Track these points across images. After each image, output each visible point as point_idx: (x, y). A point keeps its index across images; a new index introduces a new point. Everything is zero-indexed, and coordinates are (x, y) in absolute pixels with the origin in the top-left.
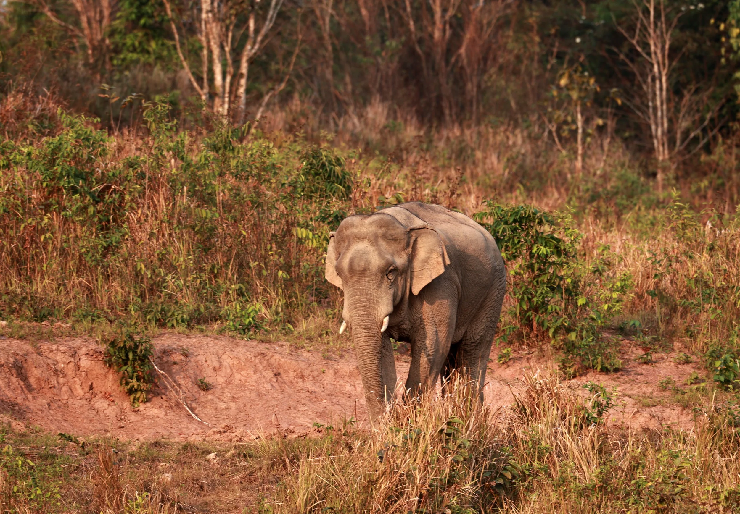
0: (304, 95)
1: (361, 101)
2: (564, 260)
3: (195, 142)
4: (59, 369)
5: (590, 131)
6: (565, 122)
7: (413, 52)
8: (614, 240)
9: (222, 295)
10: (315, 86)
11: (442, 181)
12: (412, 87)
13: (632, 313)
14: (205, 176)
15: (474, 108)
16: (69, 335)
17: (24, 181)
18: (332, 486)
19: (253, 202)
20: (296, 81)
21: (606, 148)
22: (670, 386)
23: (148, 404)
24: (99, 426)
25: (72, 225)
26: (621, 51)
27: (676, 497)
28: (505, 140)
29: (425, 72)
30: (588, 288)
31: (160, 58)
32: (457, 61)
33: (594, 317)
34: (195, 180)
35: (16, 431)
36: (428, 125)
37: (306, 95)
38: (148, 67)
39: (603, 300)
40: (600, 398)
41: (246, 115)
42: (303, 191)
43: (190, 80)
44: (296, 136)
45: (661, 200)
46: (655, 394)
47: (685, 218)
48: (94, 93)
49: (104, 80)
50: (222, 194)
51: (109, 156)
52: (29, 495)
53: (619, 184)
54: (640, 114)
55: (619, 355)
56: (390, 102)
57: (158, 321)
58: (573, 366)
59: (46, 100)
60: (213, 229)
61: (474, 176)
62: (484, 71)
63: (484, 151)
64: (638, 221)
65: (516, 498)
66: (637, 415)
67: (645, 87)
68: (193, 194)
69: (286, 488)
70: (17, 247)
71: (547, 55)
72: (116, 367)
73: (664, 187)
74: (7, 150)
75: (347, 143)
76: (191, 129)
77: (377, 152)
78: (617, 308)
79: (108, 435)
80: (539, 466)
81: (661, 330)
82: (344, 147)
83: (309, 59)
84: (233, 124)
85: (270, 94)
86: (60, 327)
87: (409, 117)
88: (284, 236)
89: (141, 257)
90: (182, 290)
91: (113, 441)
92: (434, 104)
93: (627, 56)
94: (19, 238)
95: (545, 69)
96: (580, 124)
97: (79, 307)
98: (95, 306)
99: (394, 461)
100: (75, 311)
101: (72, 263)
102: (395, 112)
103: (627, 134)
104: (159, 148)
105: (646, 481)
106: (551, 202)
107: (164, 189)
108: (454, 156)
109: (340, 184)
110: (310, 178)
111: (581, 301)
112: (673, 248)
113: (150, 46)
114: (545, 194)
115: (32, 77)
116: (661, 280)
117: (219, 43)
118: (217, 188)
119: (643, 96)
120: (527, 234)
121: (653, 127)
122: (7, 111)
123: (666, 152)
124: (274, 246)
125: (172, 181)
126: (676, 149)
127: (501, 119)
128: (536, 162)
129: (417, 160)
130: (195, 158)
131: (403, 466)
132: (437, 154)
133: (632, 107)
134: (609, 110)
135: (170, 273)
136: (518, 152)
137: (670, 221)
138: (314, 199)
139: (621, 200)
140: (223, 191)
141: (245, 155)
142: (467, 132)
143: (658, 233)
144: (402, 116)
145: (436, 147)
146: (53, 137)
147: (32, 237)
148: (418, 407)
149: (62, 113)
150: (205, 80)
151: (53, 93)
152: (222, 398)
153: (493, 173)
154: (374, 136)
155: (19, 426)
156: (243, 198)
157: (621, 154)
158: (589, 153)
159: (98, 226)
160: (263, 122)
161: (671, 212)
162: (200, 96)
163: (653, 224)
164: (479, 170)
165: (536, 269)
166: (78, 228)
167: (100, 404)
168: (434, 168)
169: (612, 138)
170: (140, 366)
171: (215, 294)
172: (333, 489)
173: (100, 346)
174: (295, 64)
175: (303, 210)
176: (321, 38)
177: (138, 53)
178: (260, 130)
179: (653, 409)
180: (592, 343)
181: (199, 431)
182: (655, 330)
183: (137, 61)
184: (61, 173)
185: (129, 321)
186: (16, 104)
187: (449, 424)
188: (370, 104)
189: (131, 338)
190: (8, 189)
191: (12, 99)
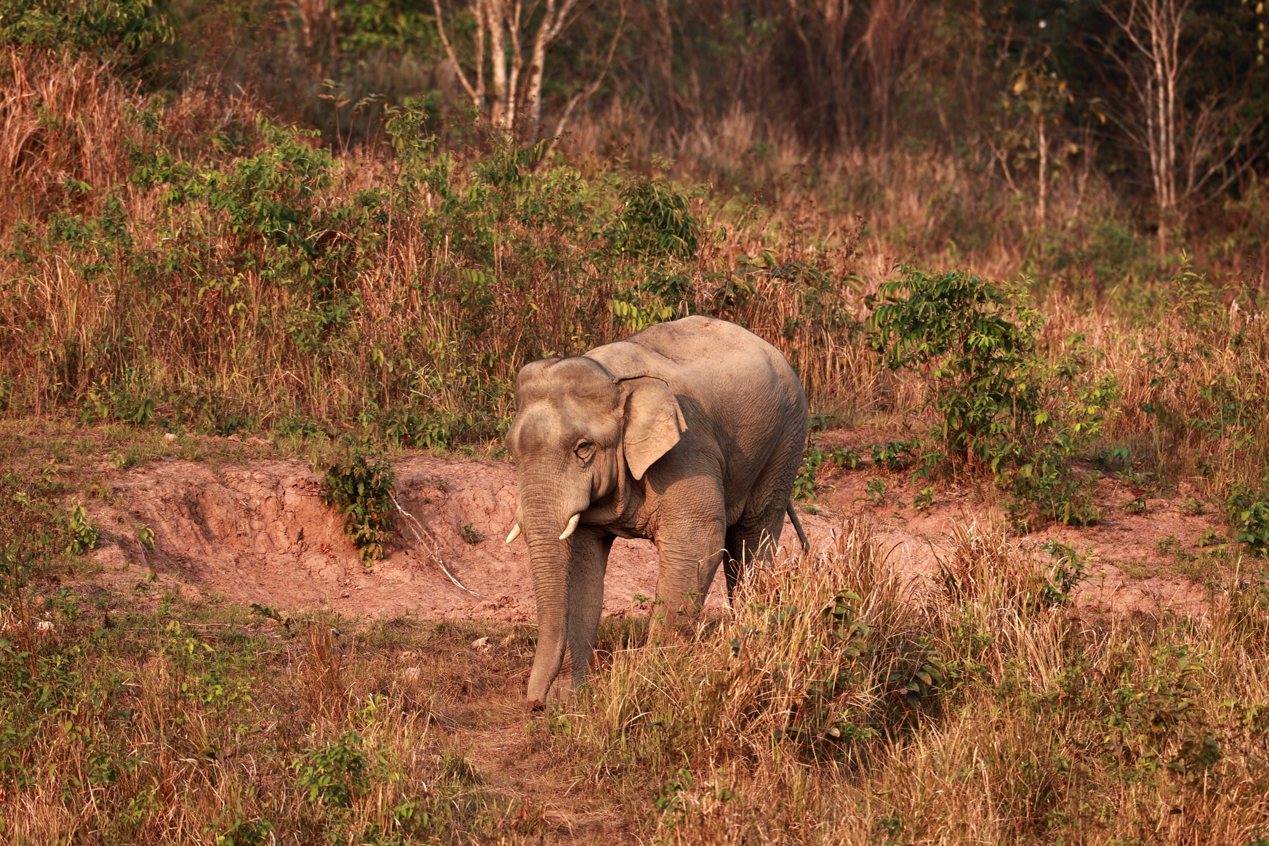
0: (628, 100)
1: (714, 111)
2: (1017, 356)
3: (462, 168)
4: (253, 507)
5: (1058, 162)
6: (1021, 148)
7: (793, 39)
8: (1091, 326)
9: (500, 401)
10: (645, 88)
11: (835, 234)
12: (791, 91)
13: (1117, 438)
14: (477, 220)
15: (884, 124)
16: (269, 457)
17: (205, 223)
18: (660, 692)
19: (548, 261)
20: (616, 78)
21: (1082, 188)
22: (1172, 548)
23: (387, 563)
24: (312, 595)
25: (275, 291)
26: (1106, 42)
27: (1180, 716)
28: (930, 173)
29: (811, 68)
30: (1051, 399)
31: (411, 41)
32: (859, 53)
33: (1060, 442)
34: (461, 225)
35: (187, 600)
36: (814, 149)
37: (631, 100)
38: (394, 54)
39: (1074, 417)
40: (1068, 565)
41: (540, 130)
42: (624, 245)
43: (457, 75)
44: (614, 162)
45: (1163, 268)
46: (1149, 560)
47: (1200, 295)
48: (311, 91)
49: (327, 73)
50: (502, 248)
51: (332, 188)
52: (205, 697)
53: (1101, 242)
54: (1134, 137)
55: (1097, 501)
56: (758, 114)
57: (403, 437)
58: (1026, 515)
59: (239, 101)
60: (488, 301)
61: (882, 226)
62: (900, 69)
63: (898, 189)
64: (1128, 298)
65: (937, 713)
66: (1122, 591)
67: (1142, 97)
68: (459, 247)
69: (591, 693)
70: (192, 323)
71: (995, 46)
72: (338, 506)
73: (1168, 248)
74: (181, 176)
75: (692, 174)
76: (457, 149)
77: (737, 189)
78: (1094, 429)
79: (326, 608)
80: (973, 666)
81: (1161, 464)
82: (688, 180)
83: (637, 47)
84: (520, 142)
85: (577, 98)
86: (255, 444)
87: (785, 137)
88: (595, 313)
89: (379, 340)
90: (439, 391)
91: (333, 617)
92: (823, 117)
93: (1116, 49)
94: (196, 309)
95: (992, 68)
96: (1043, 151)
97: (283, 414)
98: (308, 414)
99: (755, 655)
100: (278, 420)
101: (274, 348)
102: (765, 129)
103: (1114, 168)
104: (409, 178)
105: (1136, 690)
106: (997, 268)
107: (415, 239)
108: (852, 196)
109: (681, 236)
110: (636, 225)
111: (1040, 418)
112: (1181, 340)
113: (398, 23)
114: (989, 256)
115: (219, 67)
116: (1161, 389)
117: (501, 20)
118: (495, 238)
119: (1139, 110)
120: (961, 316)
121: (1153, 158)
122: (182, 117)
123: (1172, 195)
124: (579, 327)
125: (428, 227)
126: (1188, 191)
127: (924, 142)
128: (976, 208)
129: (797, 201)
130: (462, 193)
131: (768, 663)
132: (827, 192)
133: (1122, 126)
134: (1087, 131)
135: (422, 365)
136: (950, 192)
137: (1176, 299)
138: (640, 258)
139: (1100, 266)
140: (504, 244)
141: (538, 190)
142: (873, 161)
143: (1158, 318)
144: (775, 135)
145: (826, 182)
146: (250, 157)
147: (216, 308)
148: (792, 574)
149: (263, 122)
150: (480, 76)
151: (251, 92)
152: (498, 554)
153: (911, 223)
154: (733, 164)
155: (191, 593)
156: (535, 255)
157: (1104, 197)
158: (1057, 194)
159: (316, 293)
160: (565, 140)
161: (1179, 287)
162: (472, 99)
163: (1150, 304)
164: (890, 218)
165: (973, 370)
166: (285, 295)
167: (314, 561)
168: (821, 214)
169: (1092, 172)
170: (375, 504)
171: (489, 398)
172: (662, 695)
173: (315, 474)
174: (615, 53)
175: (624, 273)
176: (655, 15)
177: (379, 33)
178: (560, 153)
179: (1146, 583)
180: (1055, 482)
181: (462, 604)
182: (1151, 463)
183: (377, 46)
184: (261, 212)
185: (360, 438)
186: (195, 106)
187: (839, 600)
188: (728, 115)
189: (362, 462)
190: (180, 236)
191: (188, 99)
